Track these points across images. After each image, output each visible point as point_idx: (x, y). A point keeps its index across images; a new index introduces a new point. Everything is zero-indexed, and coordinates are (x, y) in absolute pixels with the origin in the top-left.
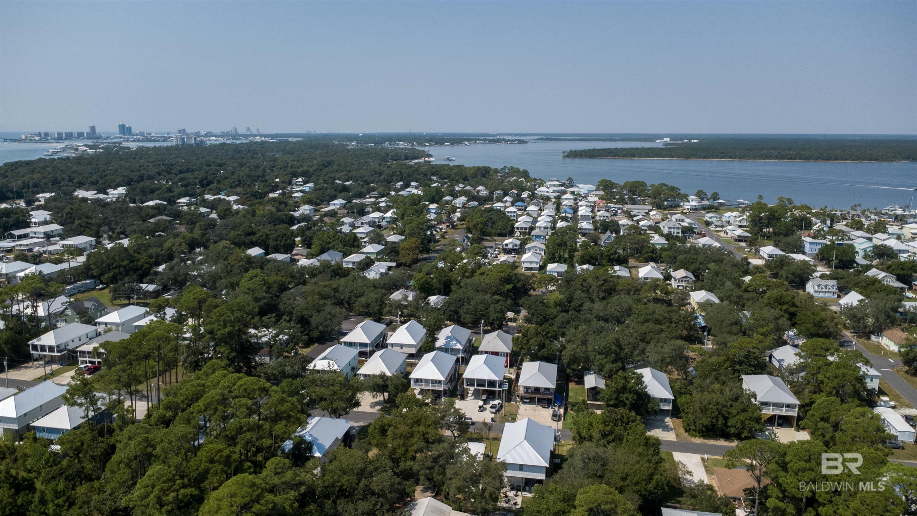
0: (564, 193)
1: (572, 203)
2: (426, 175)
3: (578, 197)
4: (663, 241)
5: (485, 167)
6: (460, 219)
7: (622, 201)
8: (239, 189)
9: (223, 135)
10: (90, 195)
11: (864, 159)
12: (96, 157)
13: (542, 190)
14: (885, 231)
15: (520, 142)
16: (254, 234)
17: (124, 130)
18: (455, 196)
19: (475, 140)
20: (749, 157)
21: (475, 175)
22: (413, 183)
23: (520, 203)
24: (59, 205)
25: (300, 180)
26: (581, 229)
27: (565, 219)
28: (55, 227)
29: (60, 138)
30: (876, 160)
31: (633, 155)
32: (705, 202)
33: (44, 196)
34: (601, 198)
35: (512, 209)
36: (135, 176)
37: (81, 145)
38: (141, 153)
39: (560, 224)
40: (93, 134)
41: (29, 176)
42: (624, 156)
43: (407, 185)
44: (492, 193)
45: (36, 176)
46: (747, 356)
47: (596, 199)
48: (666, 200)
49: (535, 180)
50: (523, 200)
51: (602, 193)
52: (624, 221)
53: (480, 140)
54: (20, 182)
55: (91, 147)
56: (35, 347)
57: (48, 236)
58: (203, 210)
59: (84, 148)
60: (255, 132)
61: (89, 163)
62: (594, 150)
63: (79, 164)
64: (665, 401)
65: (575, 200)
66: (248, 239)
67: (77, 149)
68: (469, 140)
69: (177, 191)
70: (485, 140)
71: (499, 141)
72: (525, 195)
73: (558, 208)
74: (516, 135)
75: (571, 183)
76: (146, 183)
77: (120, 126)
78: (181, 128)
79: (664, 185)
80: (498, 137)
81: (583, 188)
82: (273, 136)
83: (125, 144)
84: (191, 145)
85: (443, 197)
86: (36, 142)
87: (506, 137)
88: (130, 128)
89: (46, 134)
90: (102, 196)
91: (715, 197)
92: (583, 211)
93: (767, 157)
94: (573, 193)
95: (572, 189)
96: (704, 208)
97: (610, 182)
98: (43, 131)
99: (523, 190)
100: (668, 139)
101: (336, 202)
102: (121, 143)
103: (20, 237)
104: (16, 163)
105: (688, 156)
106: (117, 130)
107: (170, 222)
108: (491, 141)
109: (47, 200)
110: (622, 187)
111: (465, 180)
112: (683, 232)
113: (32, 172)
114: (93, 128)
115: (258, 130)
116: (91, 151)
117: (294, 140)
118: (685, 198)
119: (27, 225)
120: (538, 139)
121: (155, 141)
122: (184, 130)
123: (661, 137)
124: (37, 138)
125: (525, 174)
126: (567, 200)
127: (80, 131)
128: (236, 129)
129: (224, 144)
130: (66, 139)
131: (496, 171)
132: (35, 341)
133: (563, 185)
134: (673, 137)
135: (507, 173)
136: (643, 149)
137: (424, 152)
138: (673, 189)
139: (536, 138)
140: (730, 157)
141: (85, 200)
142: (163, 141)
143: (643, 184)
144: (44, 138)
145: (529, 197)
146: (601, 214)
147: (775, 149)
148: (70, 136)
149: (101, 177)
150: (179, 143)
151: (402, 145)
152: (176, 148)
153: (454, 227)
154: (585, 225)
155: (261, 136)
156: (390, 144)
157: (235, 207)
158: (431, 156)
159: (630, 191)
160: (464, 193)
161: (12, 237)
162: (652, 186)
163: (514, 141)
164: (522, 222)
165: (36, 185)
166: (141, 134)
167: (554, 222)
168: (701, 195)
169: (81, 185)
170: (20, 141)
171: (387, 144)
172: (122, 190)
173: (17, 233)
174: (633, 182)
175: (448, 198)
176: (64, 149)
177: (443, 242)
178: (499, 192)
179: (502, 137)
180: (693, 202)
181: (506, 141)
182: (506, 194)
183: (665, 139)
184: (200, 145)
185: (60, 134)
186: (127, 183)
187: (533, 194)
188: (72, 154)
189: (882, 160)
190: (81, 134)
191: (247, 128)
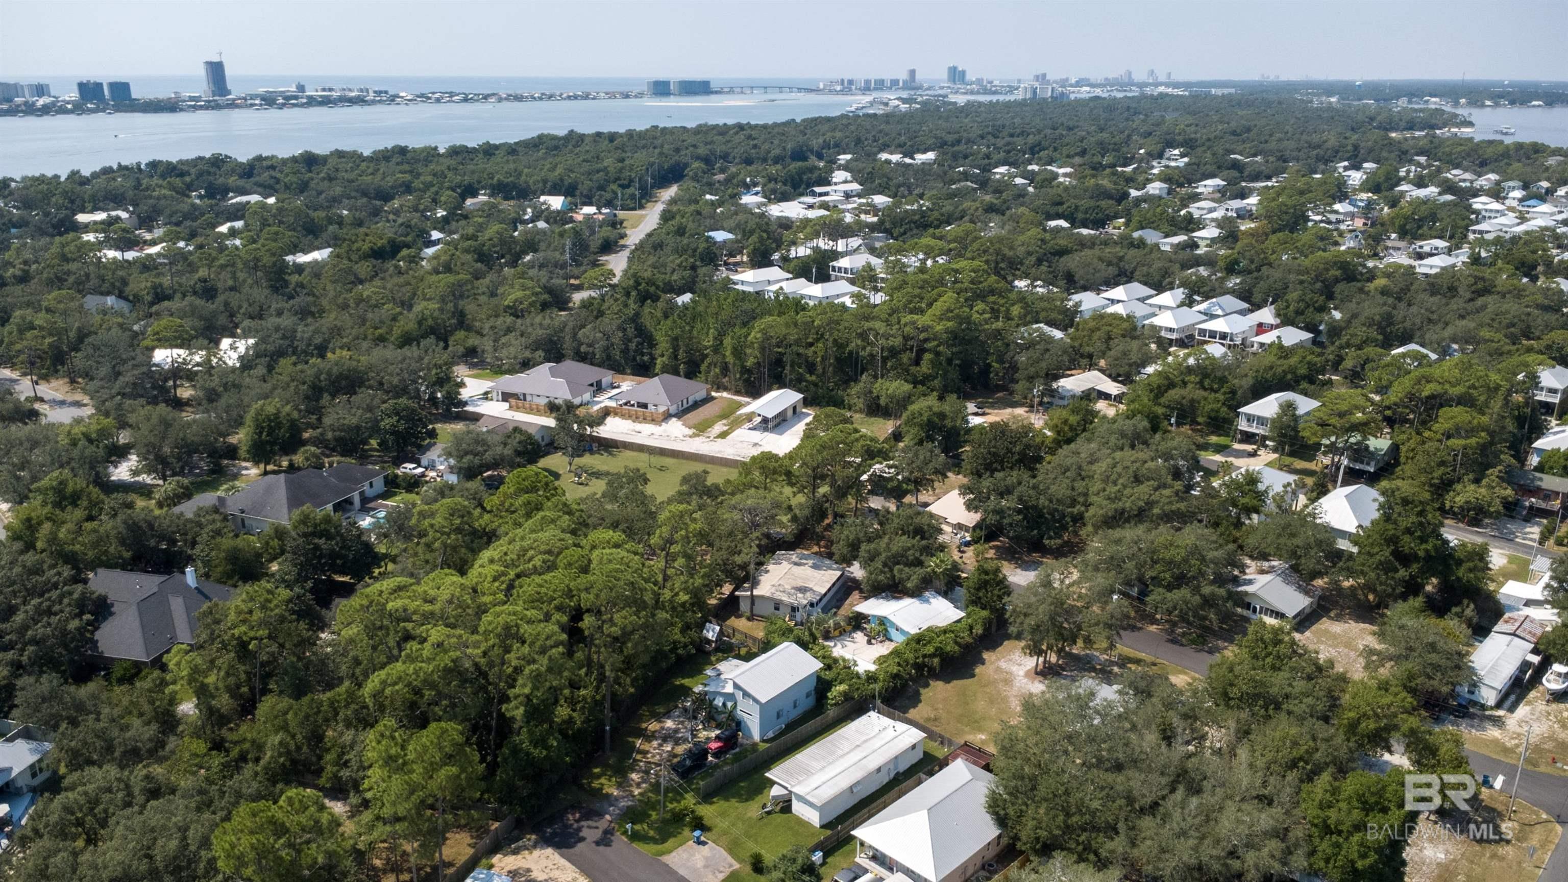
8: (1078, 160)
9: (1107, 83)
10: (895, 158)
12: (910, 115)
16: (1061, 203)
17: (956, 75)
22: (1367, 165)
23: (1532, 202)
24: (861, 165)
25: (1177, 152)
28: (856, 186)
29: (867, 88)
33: (844, 158)
36: (950, 138)
37: (893, 100)
38: (970, 109)
40: (911, 83)
41: (829, 134)
45: (838, 134)
50: (1542, 198)
54: (821, 140)
55: (904, 101)
56: (834, 269)
57: (848, 196)
58: (1019, 181)
59: (897, 102)
60: (1162, 78)
61: (899, 122)
63: (888, 123)
66: (1053, 210)
67: (886, 104)
69: (996, 157)
76: (962, 147)
77: (950, 69)
78: (1040, 72)
82: (1187, 85)
83: (952, 98)
84: (1045, 99)
85: (1398, 184)
86: (837, 93)
88: (963, 73)
89: (851, 82)
90: (908, 160)
98: (847, 77)
101: (1209, 182)
102: (946, 96)
103: (821, 195)
104: (815, 119)
106: (945, 75)
107: (975, 190)
109: (848, 161)
113: (834, 130)
116: (904, 107)
117: (1219, 92)
119: (829, 183)
121: (995, 93)
122: (1044, 75)
124: (839, 88)
127: (894, 77)
128: (1130, 73)
129: (1097, 98)
130: (875, 89)
132: (835, 264)
137: (1459, 116)
141: (888, 162)
142: (1007, 93)
144: (848, 87)
148: (880, 85)
149: (911, 139)
150: (1028, 96)
151: (1434, 102)
152: (1022, 103)
155: (1167, 85)
156: (1410, 102)
157: (1061, 179)
158: (1470, 124)
161: (814, 194)
165: (837, 145)
166: (979, 81)
169: (884, 148)
170: (817, 91)
171: (1403, 102)
172: (931, 156)
173: (818, 190)
176: (872, 104)
184: (1059, 100)
185: (867, 82)
186: (940, 145)
188: (879, 110)
190: (895, 82)
191: (1152, 72)
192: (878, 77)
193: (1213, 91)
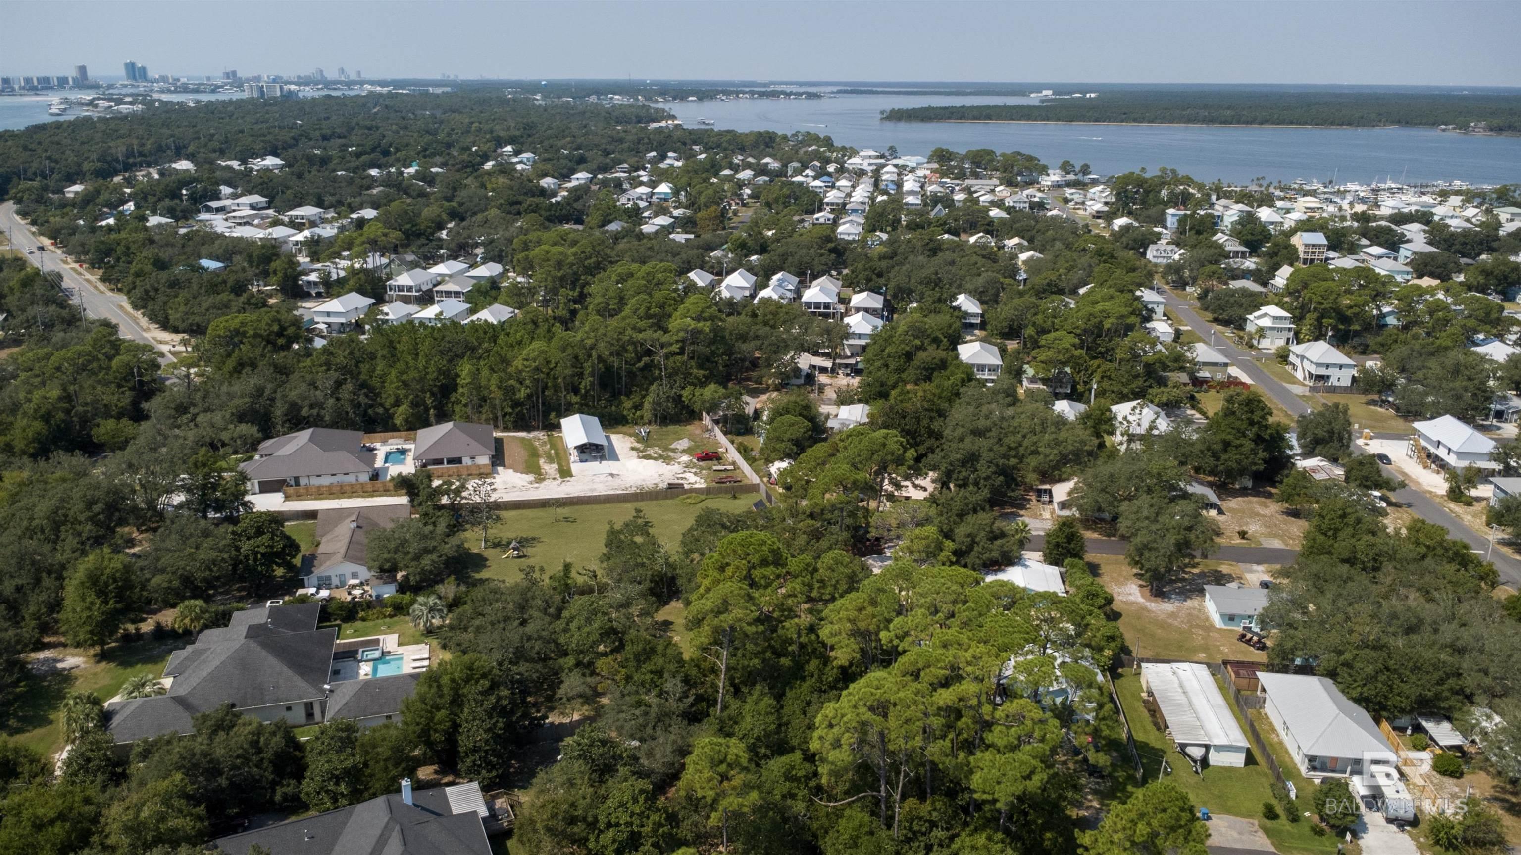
0: (884, 166)
1: (895, 177)
2: (685, 144)
3: (902, 170)
4: (1004, 215)
5: (768, 132)
6: (750, 196)
7: (962, 176)
10: (234, 165)
11: (1332, 124)
13: (854, 162)
14: (1271, 206)
15: (811, 96)
17: (135, 72)
18: (736, 169)
19: (737, 93)
20: (1164, 120)
21: (755, 145)
22: (670, 154)
23: (826, 178)
25: (507, 149)
26: (907, 204)
27: (885, 192)
28: (259, 198)
29: (29, 88)
30: (1350, 124)
31: (989, 118)
32: (1071, 177)
34: (933, 171)
35: (817, 183)
37: (94, 100)
39: (880, 198)
40: (82, 81)
42: (975, 118)
43: (663, 157)
44: (785, 166)
46: (1049, 284)
47: (928, 172)
48: (1020, 173)
49: (844, 149)
50: (829, 175)
51: (936, 166)
52: (959, 197)
53: (744, 93)
57: (255, 209)
59: (105, 103)
62: (930, 108)
64: (975, 315)
65: (899, 174)
67: (93, 105)
68: (727, 93)
70: (752, 93)
71: (775, 94)
72: (831, 168)
73: (876, 185)
74: (801, 84)
75: (893, 152)
77: (127, 65)
79: (1019, 154)
80: (772, 88)
81: (910, 161)
84: (275, 98)
85: (719, 170)
87: (788, 89)
88: (143, 70)
91: (1085, 170)
92: (910, 184)
93: (1190, 120)
94: (896, 166)
95: (895, 162)
96: (1069, 184)
97: (947, 151)
99: (828, 161)
100: (1050, 92)
103: (218, 210)
105: (1071, 119)
106: (122, 72)
108: (762, 94)
110: (963, 159)
111: (742, 149)
112: (1031, 208)
114: (83, 69)
115: (359, 73)
117: (439, 91)
118: (1044, 170)
119: (218, 197)
120: (839, 92)
122: (234, 73)
123: (1039, 88)
125: (828, 142)
126: (889, 173)
127: (61, 75)
130: (37, 89)
131: (785, 138)
132: (393, 282)
133: (882, 157)
134: (1058, 89)
135: (801, 142)
136: (1005, 107)
137: (663, 110)
138: (1030, 159)
139: (835, 89)
140: (1135, 120)
142: (213, 91)
143: (991, 153)
145: (837, 171)
146: (931, 188)
147: (1206, 107)
148: (45, 84)
150: (255, 95)
151: (619, 99)
153: (744, 205)
154: (910, 199)
155: (372, 83)
156: (599, 99)
158: (673, 117)
159: (973, 163)
160: (748, 166)
161: (209, 210)
162: (1003, 155)
163: (801, 94)
164: (832, 196)
166: (164, 79)
167: (872, 199)
168: (1066, 168)
171: (593, 99)
172: (275, 161)
173: (214, 204)
174: (979, 151)
175: (727, 172)
176: (69, 105)
177: (735, 219)
178: (796, 165)
179: (779, 88)
180: (1054, 176)
181: (788, 94)
182: (805, 167)
183: (1045, 92)
187: (842, 167)
189: (1358, 125)
190: (63, 82)
191: (342, 71)
192: (42, 74)
193: (431, 90)
